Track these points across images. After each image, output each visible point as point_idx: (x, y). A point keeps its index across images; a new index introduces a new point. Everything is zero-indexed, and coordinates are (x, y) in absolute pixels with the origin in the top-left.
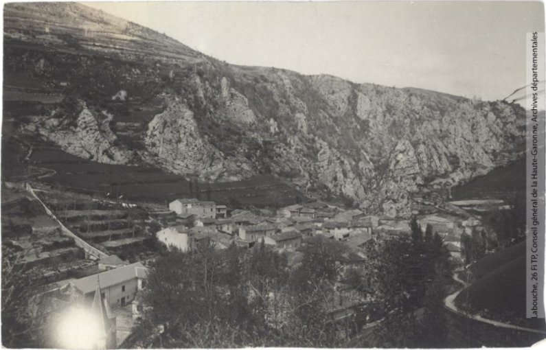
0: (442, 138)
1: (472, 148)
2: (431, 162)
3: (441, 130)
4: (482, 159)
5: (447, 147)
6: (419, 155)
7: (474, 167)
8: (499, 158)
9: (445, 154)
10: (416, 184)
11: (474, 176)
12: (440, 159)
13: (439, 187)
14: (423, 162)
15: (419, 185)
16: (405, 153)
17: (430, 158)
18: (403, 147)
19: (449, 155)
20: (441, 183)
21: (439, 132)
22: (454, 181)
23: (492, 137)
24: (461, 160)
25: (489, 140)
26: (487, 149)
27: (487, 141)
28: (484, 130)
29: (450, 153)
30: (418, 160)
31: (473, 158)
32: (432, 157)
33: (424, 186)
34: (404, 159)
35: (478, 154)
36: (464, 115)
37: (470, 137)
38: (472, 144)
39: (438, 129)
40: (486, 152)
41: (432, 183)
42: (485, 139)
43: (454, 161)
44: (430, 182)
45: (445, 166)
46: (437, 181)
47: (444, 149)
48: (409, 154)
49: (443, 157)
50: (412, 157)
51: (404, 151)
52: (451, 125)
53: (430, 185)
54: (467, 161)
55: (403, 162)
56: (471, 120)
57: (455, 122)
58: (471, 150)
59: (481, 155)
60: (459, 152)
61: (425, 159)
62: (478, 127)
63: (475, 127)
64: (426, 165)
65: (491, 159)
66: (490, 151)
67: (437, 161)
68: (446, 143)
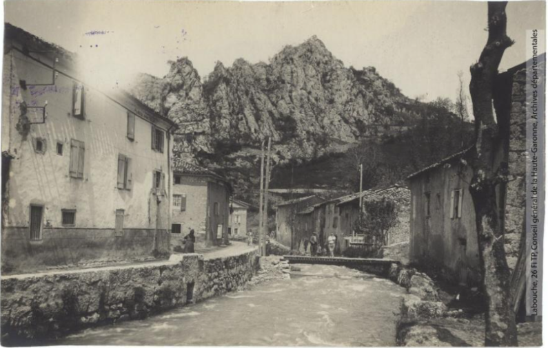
0: (268, 91)
1: (322, 111)
2: (239, 120)
3: (268, 80)
4: (339, 130)
5: (274, 104)
6: (214, 104)
7: (322, 140)
8: (367, 133)
9: (271, 113)
10: (194, 150)
11: (320, 154)
12: (258, 118)
13: (248, 165)
14: (220, 117)
15: (200, 155)
16: (182, 93)
17: (237, 112)
18: (178, 77)
19: (277, 116)
20: (254, 157)
21: (265, 83)
22: (282, 158)
23: (356, 96)
24: (300, 125)
25: (351, 100)
26: (347, 116)
27: (347, 102)
28: (343, 83)
29: (281, 114)
30: (211, 112)
31: (323, 127)
32: (241, 111)
33: (211, 157)
34: (180, 104)
35: (332, 123)
36: (309, 54)
37: (319, 92)
38: (322, 105)
39: (264, 77)
40: (346, 121)
41: (232, 156)
42: (344, 98)
43: (286, 126)
44: (229, 153)
45: (266, 131)
46: (242, 153)
47: (270, 106)
48: (191, 94)
49: (265, 116)
50: (198, 102)
51: (180, 87)
52: (285, 65)
53: (227, 160)
54: (311, 129)
55: (176, 112)
56: (321, 65)
57: (292, 59)
58: (319, 114)
59: (336, 123)
60: (297, 115)
61: (225, 111)
62: (334, 77)
63: (328, 78)
64: (225, 123)
65: (354, 133)
66: (352, 120)
67: (251, 119)
68: (274, 100)
